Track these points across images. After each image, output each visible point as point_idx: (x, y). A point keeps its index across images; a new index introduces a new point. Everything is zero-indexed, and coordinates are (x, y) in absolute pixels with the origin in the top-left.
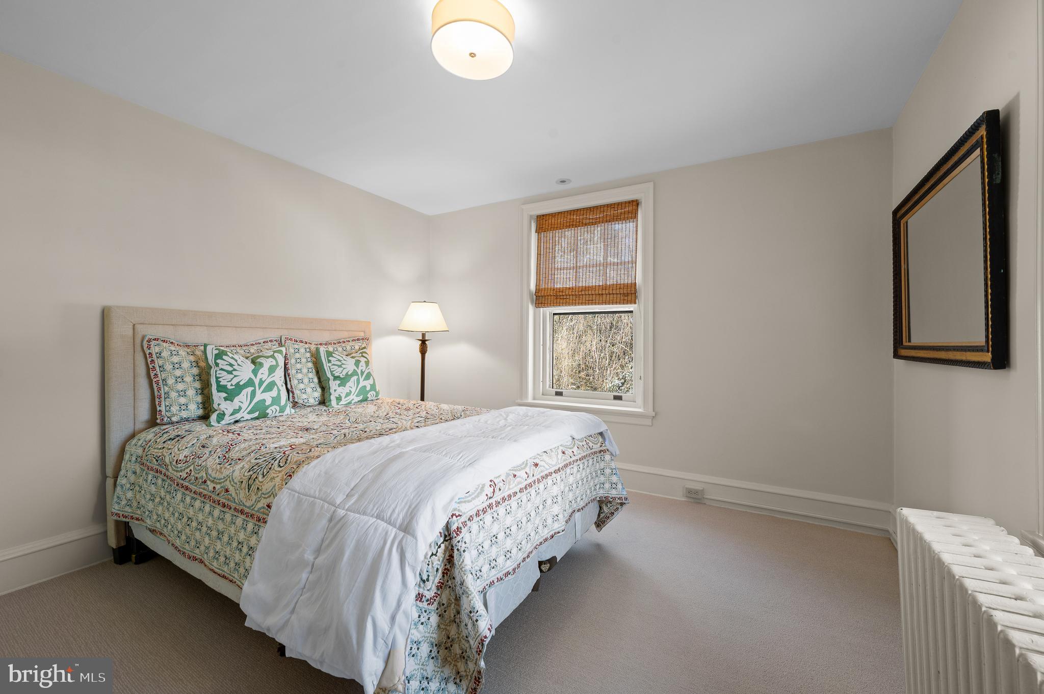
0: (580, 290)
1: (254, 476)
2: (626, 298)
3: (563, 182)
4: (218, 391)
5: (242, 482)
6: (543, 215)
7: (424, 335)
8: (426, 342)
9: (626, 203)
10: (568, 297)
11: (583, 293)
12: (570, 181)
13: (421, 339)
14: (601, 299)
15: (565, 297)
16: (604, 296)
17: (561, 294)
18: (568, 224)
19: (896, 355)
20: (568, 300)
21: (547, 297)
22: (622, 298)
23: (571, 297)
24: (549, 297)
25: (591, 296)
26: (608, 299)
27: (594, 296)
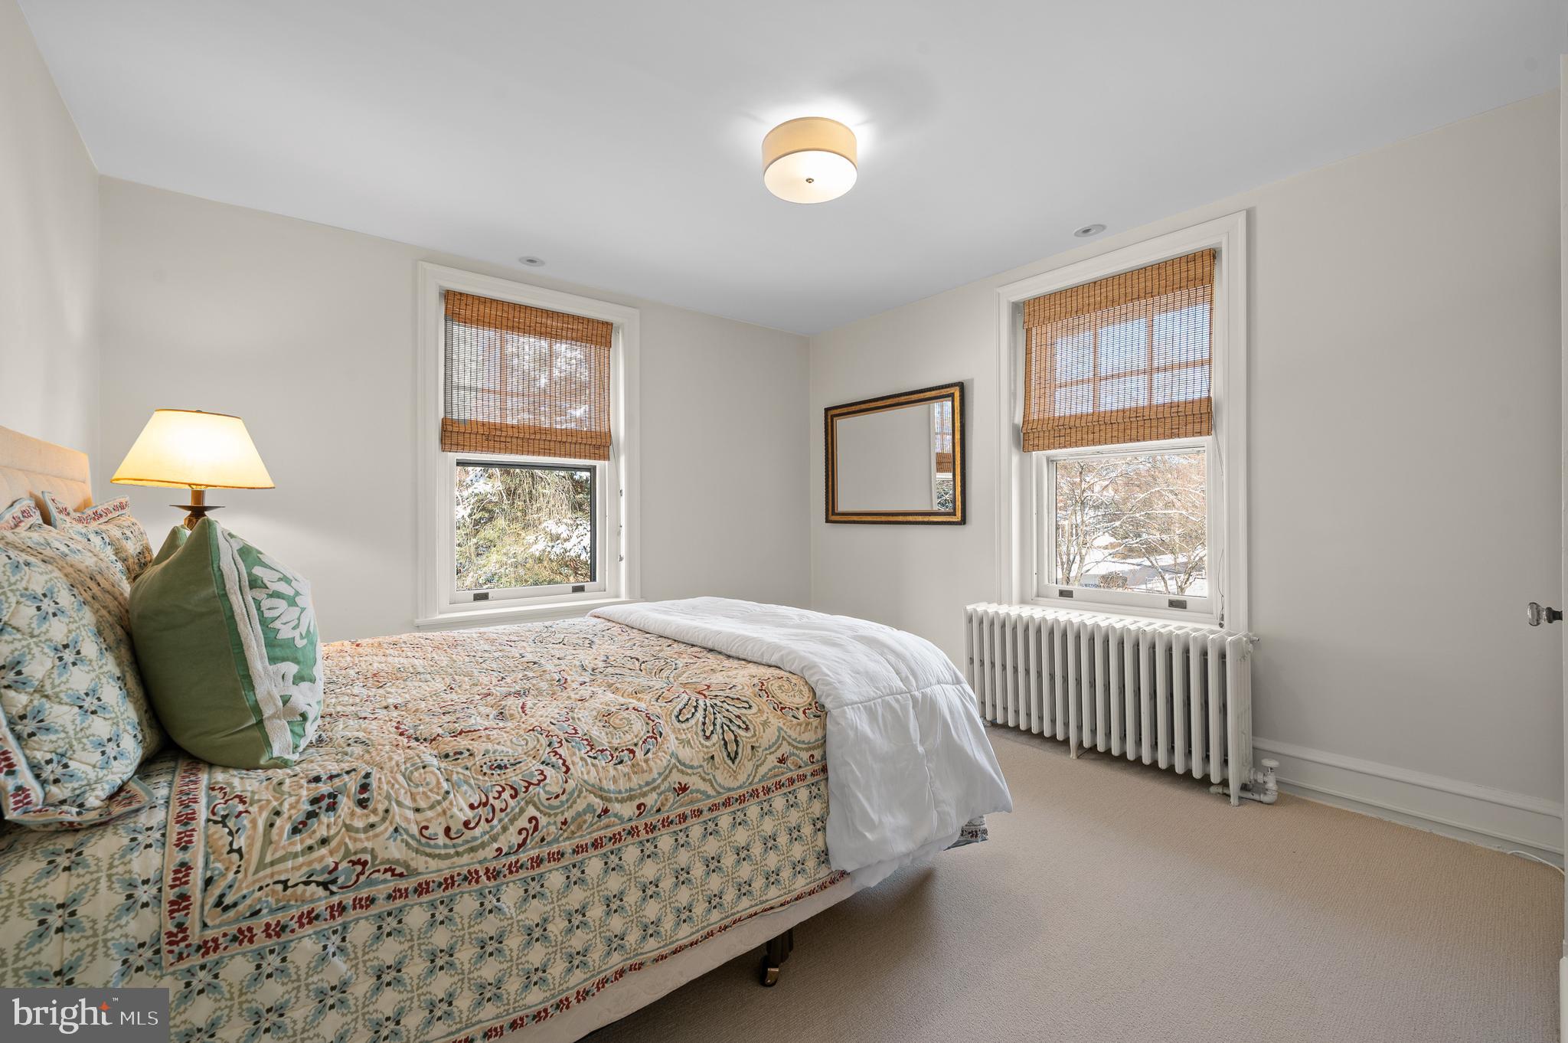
0: (532, 431)
1: (729, 737)
2: (597, 452)
3: (531, 261)
4: (273, 660)
5: (712, 757)
6: (461, 294)
7: (198, 495)
8: (206, 513)
9: (598, 322)
10: (509, 440)
11: (538, 437)
12: (542, 263)
13: (189, 503)
14: (563, 449)
15: (503, 439)
16: (568, 445)
17: (498, 433)
18: (510, 324)
19: (827, 521)
20: (509, 445)
21: (467, 436)
22: (592, 451)
23: (514, 440)
24: (473, 436)
25: (547, 443)
26: (573, 450)
27: (552, 444)
